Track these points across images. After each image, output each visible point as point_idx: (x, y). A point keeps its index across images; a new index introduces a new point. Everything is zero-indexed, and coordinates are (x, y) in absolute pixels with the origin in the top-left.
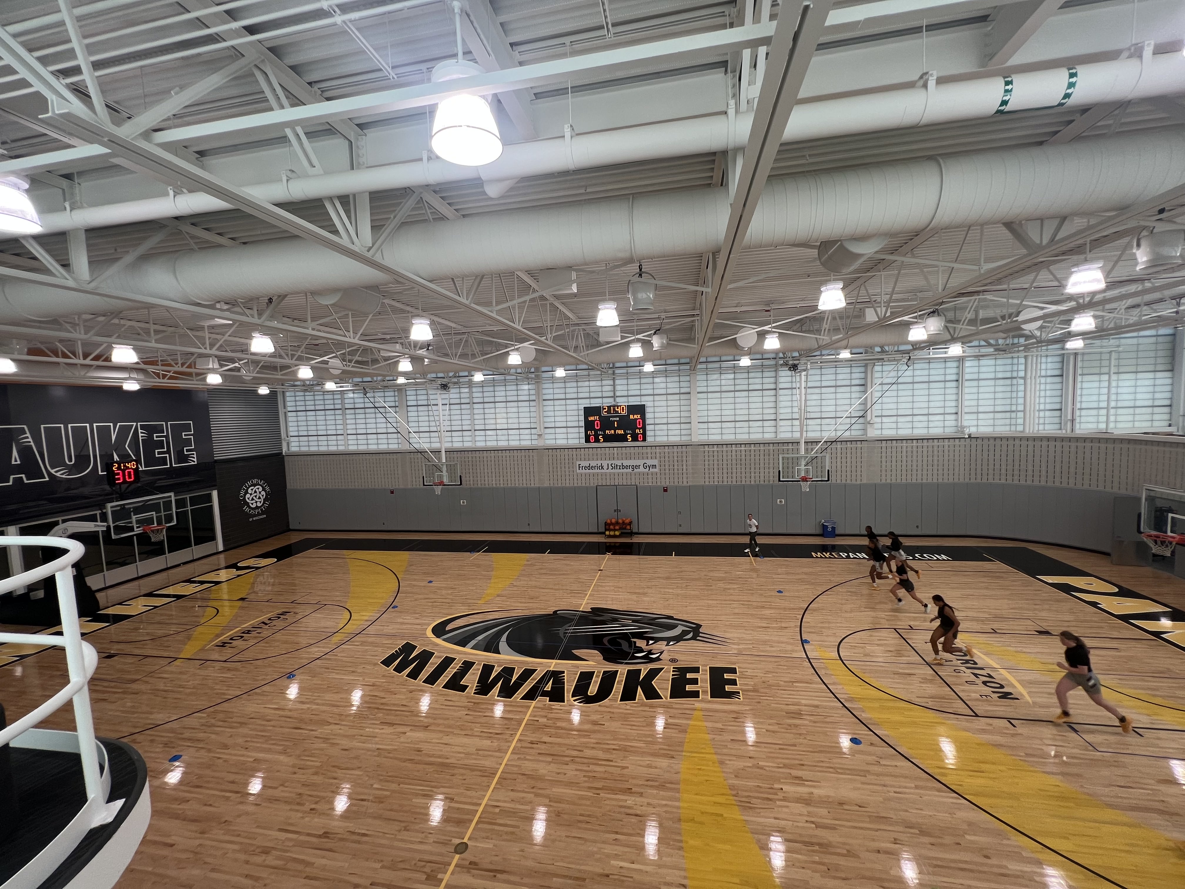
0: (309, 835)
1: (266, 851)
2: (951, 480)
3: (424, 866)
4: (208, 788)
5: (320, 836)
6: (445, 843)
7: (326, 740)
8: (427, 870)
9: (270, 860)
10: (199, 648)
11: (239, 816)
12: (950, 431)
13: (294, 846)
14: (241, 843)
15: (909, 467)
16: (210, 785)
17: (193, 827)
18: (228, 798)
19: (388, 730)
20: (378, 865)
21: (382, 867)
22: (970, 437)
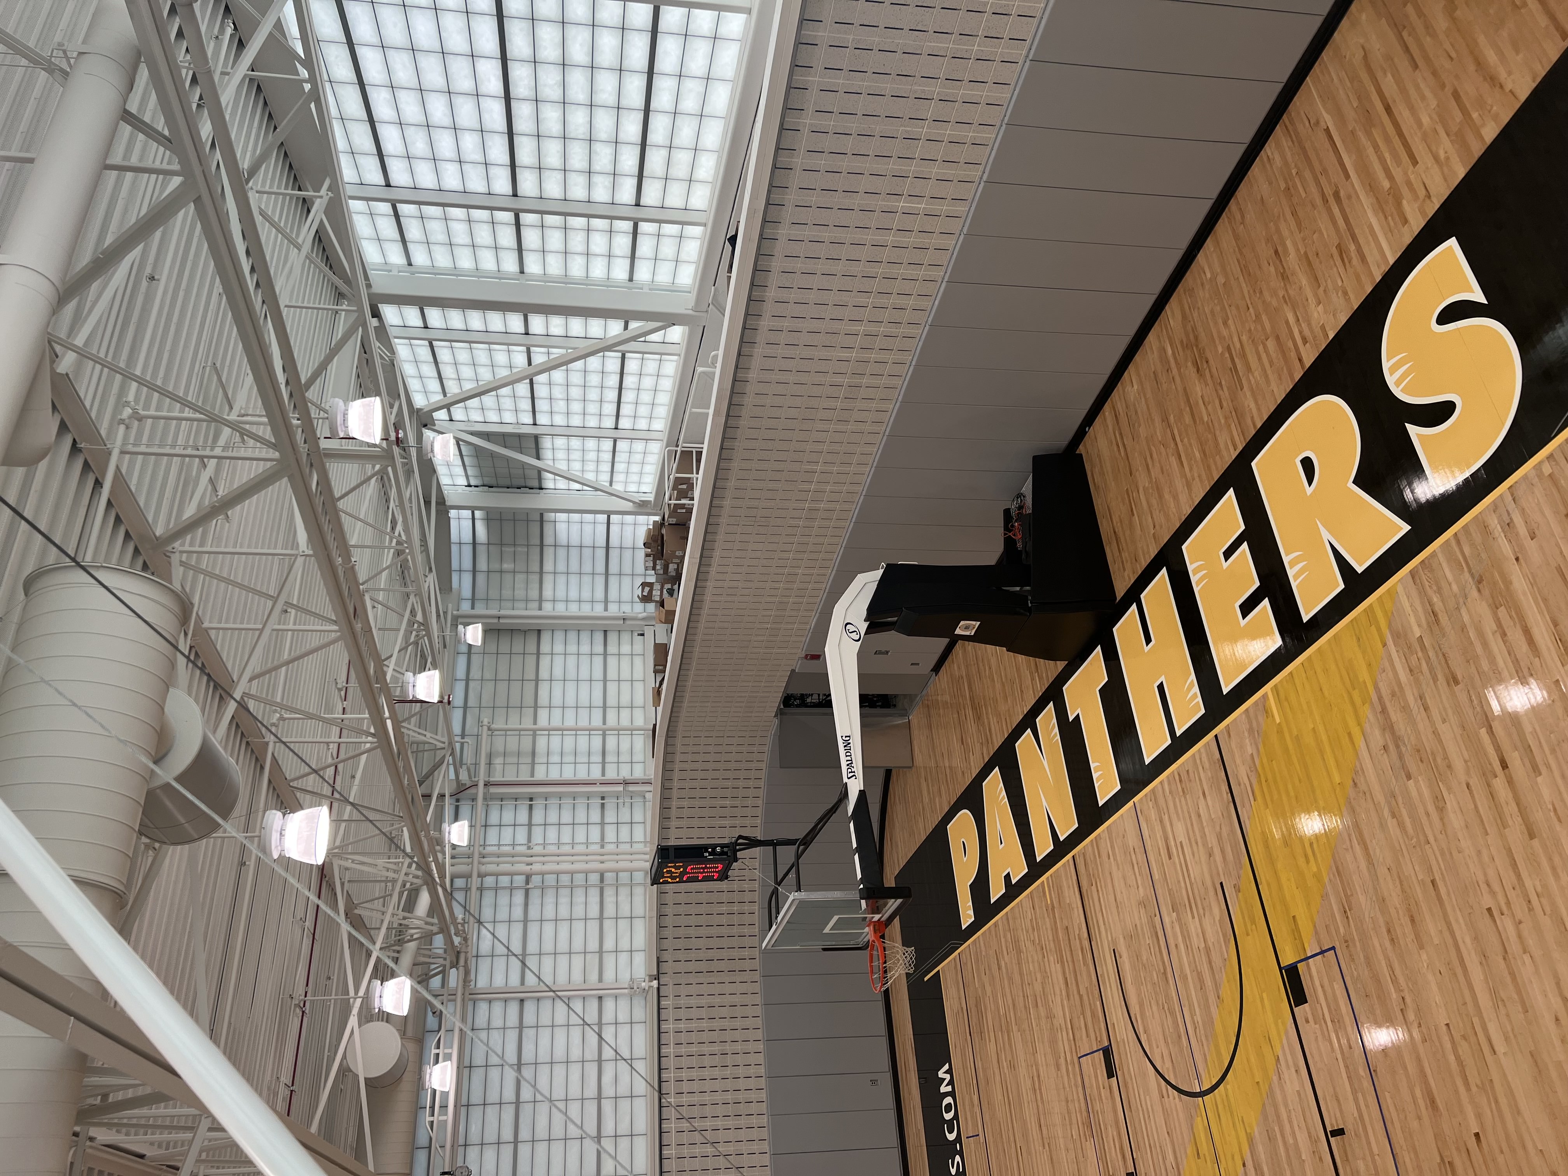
2: (758, 1011)
12: (642, 1011)
15: (730, 1109)
22: (657, 978)
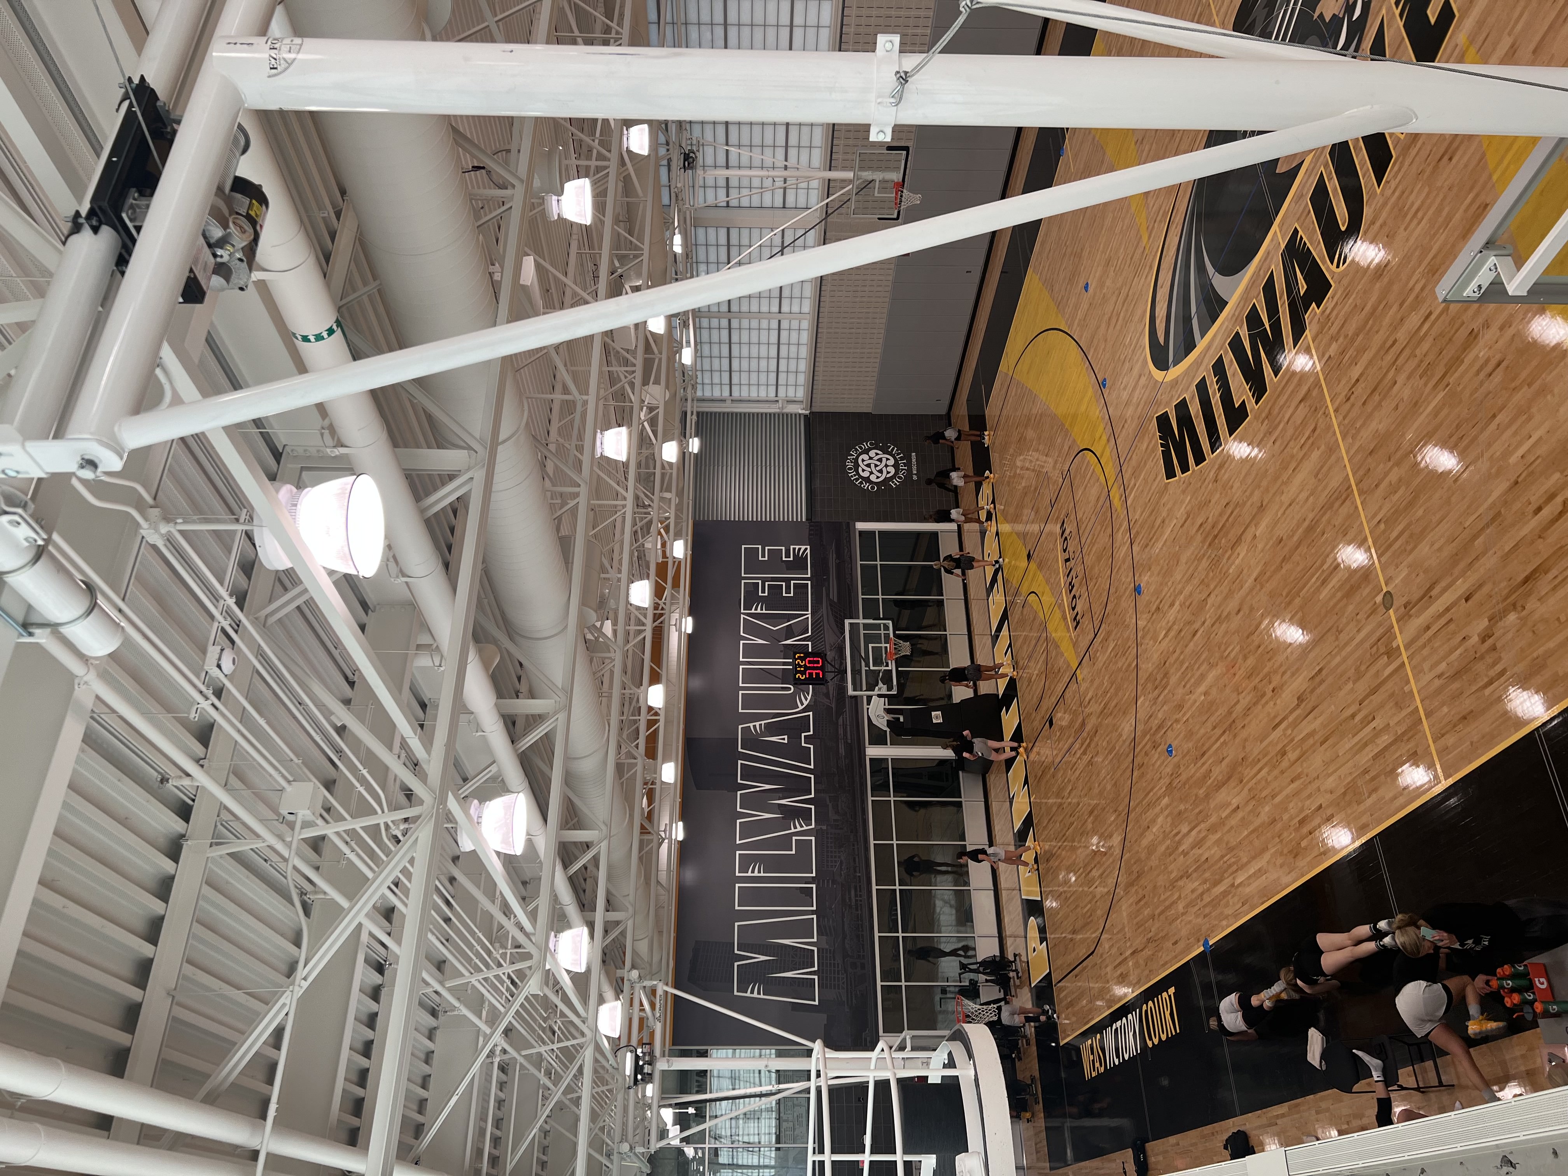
0: (1291, 712)
1: (1282, 753)
3: (1378, 649)
4: (1208, 749)
5: (1298, 705)
6: (1374, 611)
7: (1219, 620)
8: (1382, 650)
9: (1292, 756)
10: (1071, 645)
11: (1244, 747)
13: (1292, 731)
14: (1266, 764)
16: (1207, 746)
17: (1233, 783)
18: (1225, 743)
19: (1242, 550)
20: (1350, 685)
21: (1354, 683)
